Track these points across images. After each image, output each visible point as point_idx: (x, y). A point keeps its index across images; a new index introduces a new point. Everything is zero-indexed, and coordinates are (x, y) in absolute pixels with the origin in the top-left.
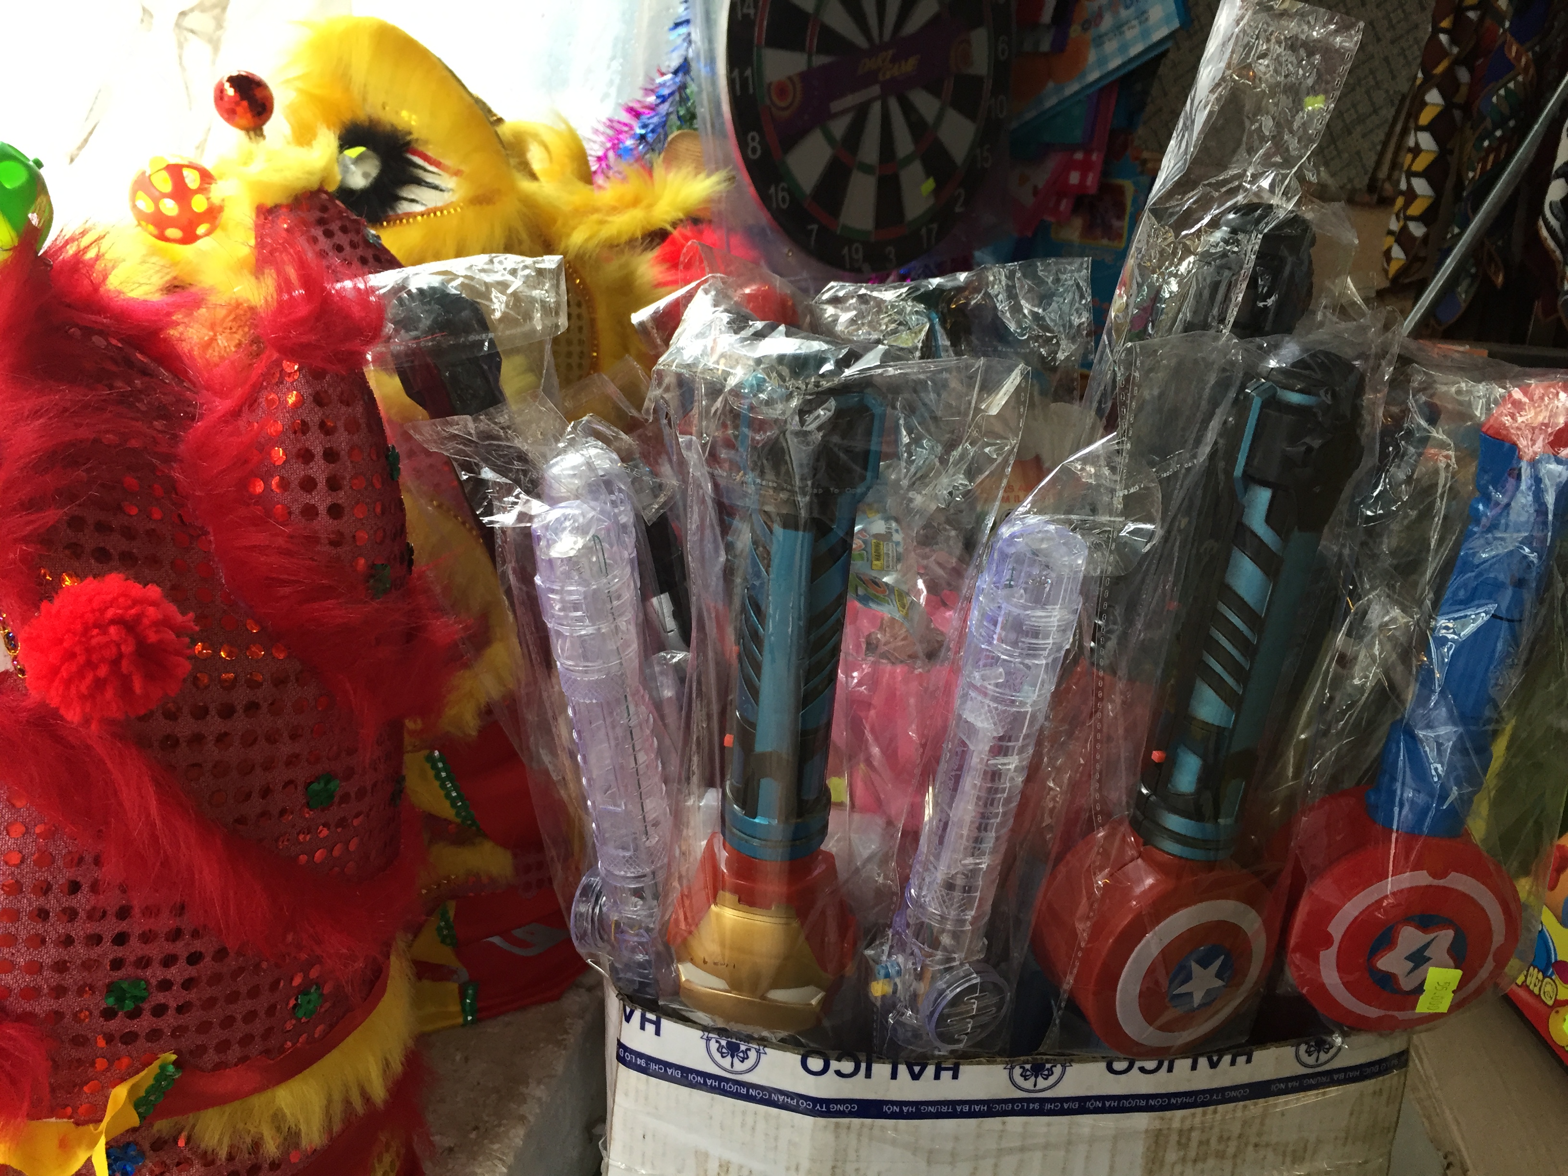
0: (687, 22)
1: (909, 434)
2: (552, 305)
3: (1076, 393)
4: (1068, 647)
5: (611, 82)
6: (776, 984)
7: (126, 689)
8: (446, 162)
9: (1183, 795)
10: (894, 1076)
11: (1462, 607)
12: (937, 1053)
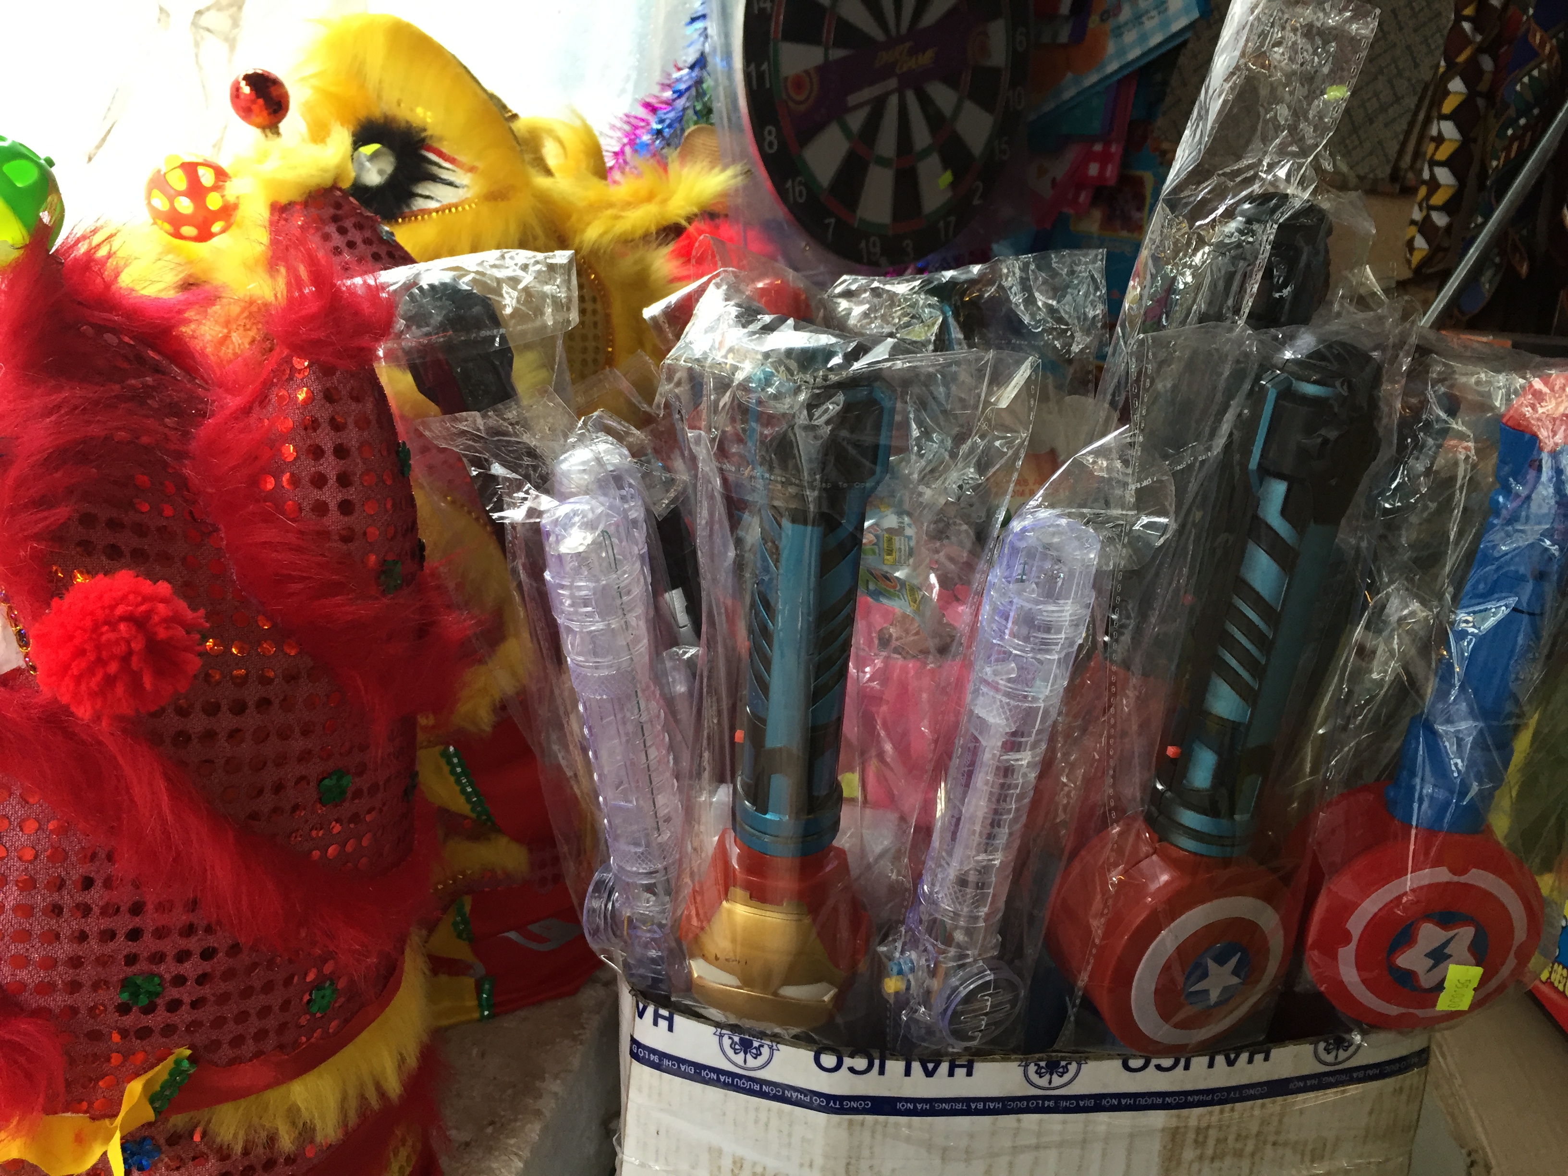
0: (704, 16)
1: (919, 428)
2: (564, 301)
3: (1091, 386)
4: (1080, 641)
5: (628, 78)
6: (790, 980)
7: (136, 687)
8: (460, 158)
9: (1198, 791)
10: (908, 1073)
11: (1481, 600)
12: (950, 1050)
